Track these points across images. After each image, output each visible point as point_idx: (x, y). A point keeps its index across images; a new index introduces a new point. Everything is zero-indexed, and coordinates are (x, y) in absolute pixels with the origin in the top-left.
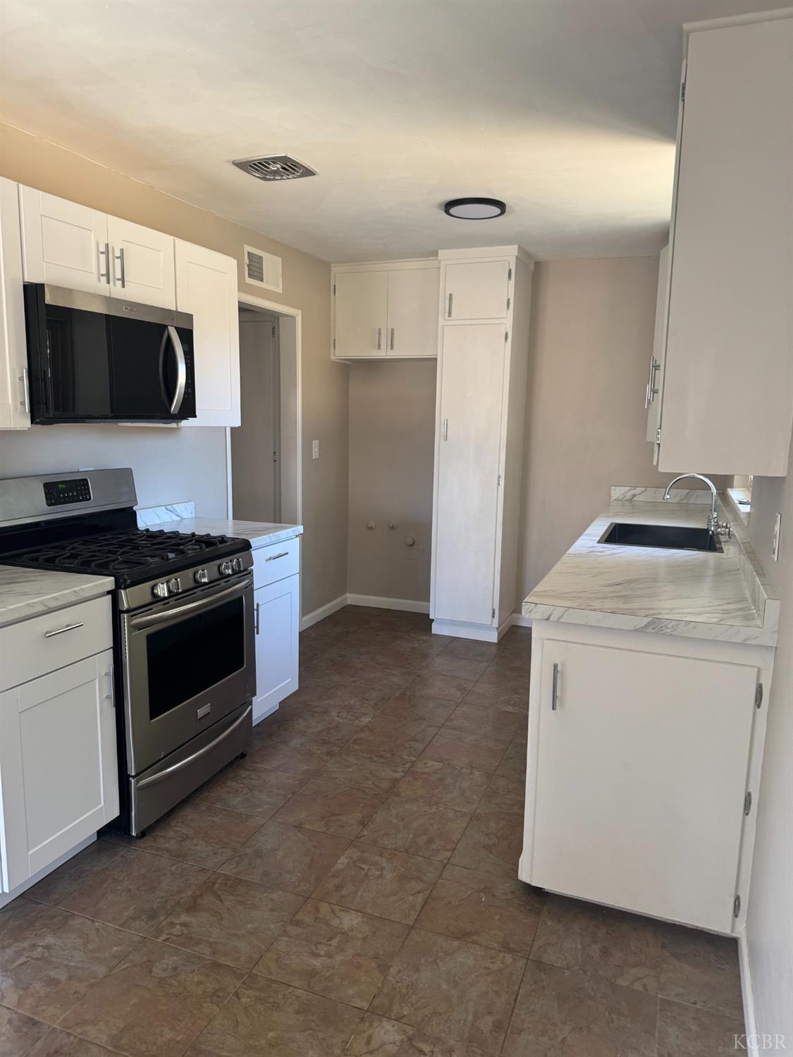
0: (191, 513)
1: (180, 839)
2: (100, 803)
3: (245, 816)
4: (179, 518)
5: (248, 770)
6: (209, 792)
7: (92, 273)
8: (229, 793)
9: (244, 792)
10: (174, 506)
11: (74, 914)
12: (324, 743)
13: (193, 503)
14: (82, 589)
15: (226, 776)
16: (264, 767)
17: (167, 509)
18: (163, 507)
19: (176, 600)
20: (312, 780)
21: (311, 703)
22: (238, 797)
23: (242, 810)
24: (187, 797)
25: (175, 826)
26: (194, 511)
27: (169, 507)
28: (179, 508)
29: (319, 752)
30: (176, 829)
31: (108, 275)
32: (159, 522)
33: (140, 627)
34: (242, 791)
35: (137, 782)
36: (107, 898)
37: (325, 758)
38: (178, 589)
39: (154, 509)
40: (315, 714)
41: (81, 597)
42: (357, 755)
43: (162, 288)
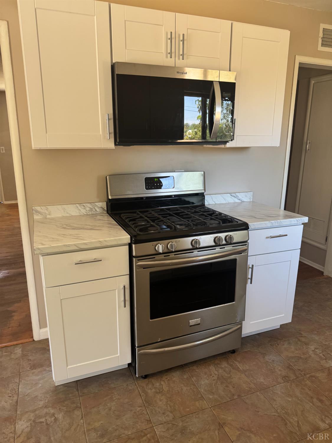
0: (250, 199)
1: (158, 391)
2: (118, 354)
3: (200, 396)
4: (240, 201)
5: (228, 363)
6: (197, 367)
7: (163, 53)
8: (206, 374)
9: (213, 378)
10: (237, 194)
11: (81, 408)
12: (288, 367)
13: (252, 193)
14: (105, 241)
15: (213, 361)
16: (238, 365)
17: (231, 195)
18: (229, 194)
19: (164, 256)
20: (258, 393)
21: (302, 333)
22: (208, 380)
23: (202, 390)
24: (184, 365)
25: (164, 381)
26: (252, 197)
27: (234, 195)
28: (241, 196)
29: (279, 373)
30: (162, 383)
31: (171, 53)
32: (225, 202)
33: (145, 267)
34: (213, 377)
35: (139, 351)
36: (99, 407)
37: (280, 380)
38: (172, 249)
39: (222, 195)
40: (299, 342)
41: (104, 245)
42: (304, 389)
43: (219, 57)
